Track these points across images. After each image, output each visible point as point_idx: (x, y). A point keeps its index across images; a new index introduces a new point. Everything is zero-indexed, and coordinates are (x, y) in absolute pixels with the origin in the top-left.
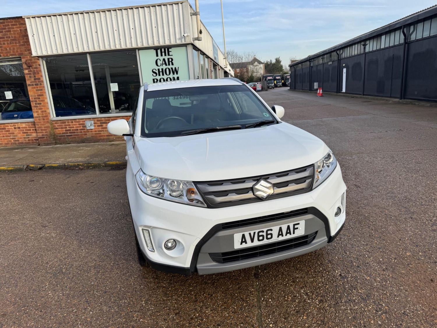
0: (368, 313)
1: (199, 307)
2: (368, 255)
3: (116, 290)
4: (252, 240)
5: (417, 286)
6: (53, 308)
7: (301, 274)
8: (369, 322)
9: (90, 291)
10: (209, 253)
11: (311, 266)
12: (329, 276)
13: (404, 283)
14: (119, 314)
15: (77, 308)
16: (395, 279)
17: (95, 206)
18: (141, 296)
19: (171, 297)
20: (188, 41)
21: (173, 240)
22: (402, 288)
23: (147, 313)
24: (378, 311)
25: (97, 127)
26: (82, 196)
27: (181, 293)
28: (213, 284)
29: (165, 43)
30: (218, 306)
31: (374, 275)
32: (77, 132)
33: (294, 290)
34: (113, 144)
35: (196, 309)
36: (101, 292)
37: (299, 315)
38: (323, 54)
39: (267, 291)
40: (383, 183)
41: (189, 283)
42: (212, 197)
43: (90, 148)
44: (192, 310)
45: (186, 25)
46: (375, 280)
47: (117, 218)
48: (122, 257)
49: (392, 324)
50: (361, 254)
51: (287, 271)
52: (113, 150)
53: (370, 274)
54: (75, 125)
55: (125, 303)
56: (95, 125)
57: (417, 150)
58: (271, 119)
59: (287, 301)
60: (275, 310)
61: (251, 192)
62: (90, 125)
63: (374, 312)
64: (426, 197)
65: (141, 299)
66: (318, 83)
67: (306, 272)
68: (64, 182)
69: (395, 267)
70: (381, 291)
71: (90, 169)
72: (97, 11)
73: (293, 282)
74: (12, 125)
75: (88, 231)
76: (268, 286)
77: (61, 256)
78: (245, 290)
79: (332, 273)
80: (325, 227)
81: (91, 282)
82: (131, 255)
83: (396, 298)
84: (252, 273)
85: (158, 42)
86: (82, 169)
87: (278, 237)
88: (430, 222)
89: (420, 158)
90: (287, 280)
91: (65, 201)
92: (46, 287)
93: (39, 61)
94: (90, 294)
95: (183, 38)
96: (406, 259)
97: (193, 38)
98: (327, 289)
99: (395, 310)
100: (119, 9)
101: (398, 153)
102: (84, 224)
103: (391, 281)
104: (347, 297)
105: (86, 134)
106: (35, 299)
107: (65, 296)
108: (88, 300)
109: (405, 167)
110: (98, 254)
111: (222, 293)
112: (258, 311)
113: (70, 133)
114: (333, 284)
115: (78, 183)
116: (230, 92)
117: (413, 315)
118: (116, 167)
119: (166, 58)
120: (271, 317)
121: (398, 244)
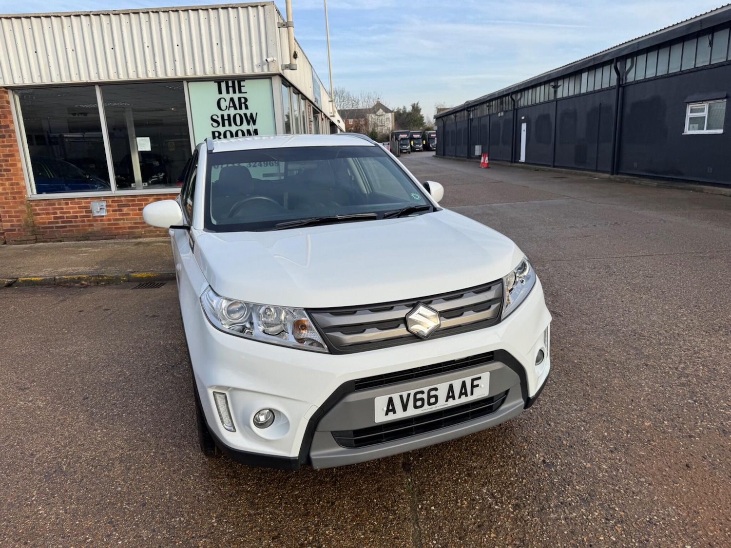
0: (593, 524)
1: (313, 524)
2: (584, 427)
3: (163, 500)
4: (405, 408)
5: (665, 476)
6: (48, 536)
7: (479, 461)
8: (597, 538)
9: (115, 504)
10: (332, 432)
11: (495, 447)
12: (525, 464)
13: (645, 472)
14: (172, 542)
15: (92, 534)
16: (631, 465)
17: (115, 350)
18: (210, 509)
19: (263, 508)
20: (273, 70)
21: (268, 411)
22: (643, 480)
23: (221, 539)
24: (609, 520)
25: (111, 213)
26: (89, 333)
27: (279, 501)
28: (335, 484)
29: (234, 72)
30: (346, 522)
31: (597, 460)
32: (76, 222)
33: (472, 489)
34: (140, 243)
35: (307, 529)
36: (135, 504)
37: (482, 532)
38: (489, 98)
39: (427, 493)
40: (598, 309)
41: (293, 483)
42: (338, 335)
43: (99, 250)
44: (301, 531)
45: (270, 43)
46: (599, 468)
47: (155, 372)
48: (170, 441)
49: (633, 541)
50: (573, 426)
51: (457, 458)
52: (141, 254)
53: (591, 459)
54: (72, 208)
55: (181, 522)
56: (108, 208)
57: (644, 256)
58: (424, 203)
59: (461, 508)
60: (442, 525)
61: (402, 325)
62: (99, 209)
63: (603, 520)
64: (666, 331)
65: (209, 514)
66: (481, 146)
67: (488, 459)
68: (55, 309)
69: (629, 446)
70: (611, 486)
71: (100, 286)
72: (114, 12)
73: (469, 475)
75: (104, 395)
76: (427, 483)
77: (58, 442)
78: (390, 492)
79: (531, 459)
80: (521, 384)
81: (116, 487)
82: (185, 437)
83: (635, 497)
84: (399, 463)
85: (221, 69)
86: (86, 287)
87: (447, 401)
88: (676, 371)
89: (650, 268)
90: (457, 472)
91: (59, 343)
92: (33, 499)
93: (7, 95)
94: (115, 508)
95: (265, 64)
96: (644, 432)
97: (282, 65)
98: (525, 485)
99: (636, 517)
100: (155, 11)
101: (616, 261)
102: (96, 383)
103: (624, 469)
104: (557, 497)
105: (91, 225)
106: (14, 522)
107: (69, 514)
108: (113, 520)
109: (629, 283)
110: (126, 436)
111: (351, 498)
112: (415, 528)
113: (63, 222)
114: (533, 477)
115: (81, 311)
116: (352, 157)
117: (664, 524)
118: (147, 282)
119: (236, 97)
120: (436, 537)
121: (629, 408)
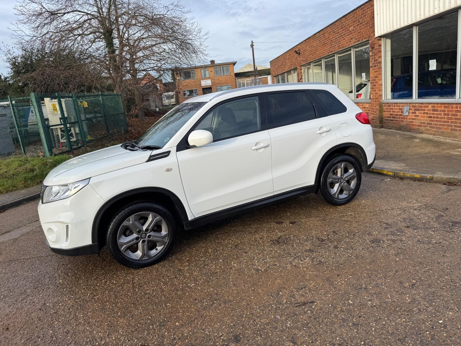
25: (411, 114)
32: (397, 118)
54: (396, 109)
56: (410, 111)
62: (406, 111)
74: (362, 104)
93: (380, 41)
113: (392, 117)
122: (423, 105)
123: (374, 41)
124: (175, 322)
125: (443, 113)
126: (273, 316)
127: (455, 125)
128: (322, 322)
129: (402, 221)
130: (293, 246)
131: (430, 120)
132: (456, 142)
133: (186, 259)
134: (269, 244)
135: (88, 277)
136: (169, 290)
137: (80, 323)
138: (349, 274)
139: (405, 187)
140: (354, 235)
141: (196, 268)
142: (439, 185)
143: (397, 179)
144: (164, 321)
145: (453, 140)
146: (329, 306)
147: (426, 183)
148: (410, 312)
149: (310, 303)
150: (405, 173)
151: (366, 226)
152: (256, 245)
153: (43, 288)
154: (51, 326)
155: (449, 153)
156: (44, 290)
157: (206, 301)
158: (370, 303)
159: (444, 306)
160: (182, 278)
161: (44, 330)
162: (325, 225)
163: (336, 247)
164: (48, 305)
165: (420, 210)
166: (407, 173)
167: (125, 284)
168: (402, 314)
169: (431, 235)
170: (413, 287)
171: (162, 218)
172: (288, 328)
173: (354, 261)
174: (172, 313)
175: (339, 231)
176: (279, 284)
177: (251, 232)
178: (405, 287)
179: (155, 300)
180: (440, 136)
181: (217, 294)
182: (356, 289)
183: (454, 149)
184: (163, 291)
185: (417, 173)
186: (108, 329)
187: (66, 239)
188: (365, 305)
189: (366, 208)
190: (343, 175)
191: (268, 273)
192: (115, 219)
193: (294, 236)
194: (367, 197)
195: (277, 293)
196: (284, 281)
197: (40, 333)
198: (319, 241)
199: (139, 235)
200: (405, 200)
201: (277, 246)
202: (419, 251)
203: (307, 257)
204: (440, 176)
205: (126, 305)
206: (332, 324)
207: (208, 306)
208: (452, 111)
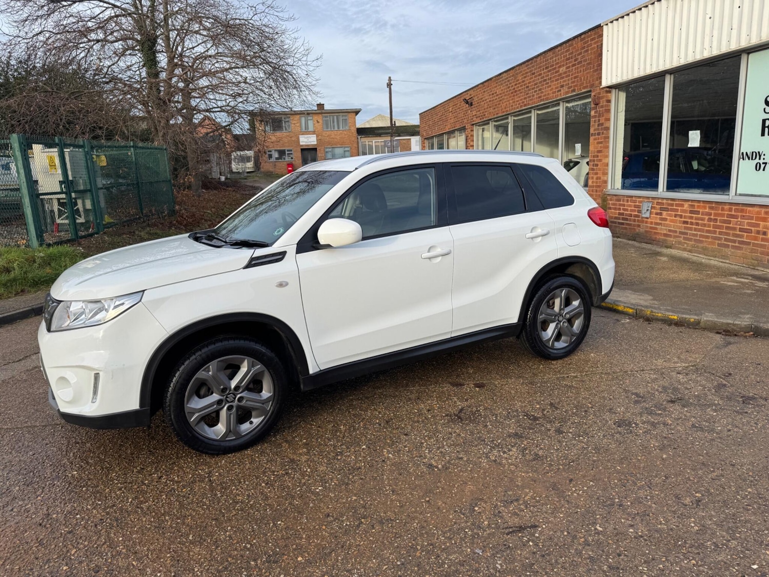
25: (654, 216)
32: (630, 220)
54: (630, 206)
56: (652, 210)
62: (646, 209)
93: (610, 94)
113: (623, 219)
122: (675, 202)
123: (599, 93)
124: (295, 555)
125: (707, 217)
126: (469, 550)
127: (725, 238)
128: (556, 561)
129: (661, 392)
130: (486, 426)
131: (685, 228)
132: (727, 265)
133: (301, 441)
134: (445, 420)
135: (126, 468)
136: (278, 497)
137: (119, 553)
138: (589, 478)
139: (655, 334)
140: (586, 411)
141: (322, 459)
142: (711, 335)
143: (641, 320)
144: (275, 553)
145: (722, 262)
146: (563, 534)
147: (688, 329)
148: (701, 549)
149: (530, 527)
150: (654, 311)
151: (604, 397)
152: (423, 421)
153: (43, 485)
154: (64, 557)
155: (718, 282)
156: (44, 488)
157: (348, 519)
158: (631, 530)
159: (755, 540)
160: (297, 475)
161: (51, 565)
162: (535, 393)
163: (559, 431)
164: (54, 516)
165: (687, 374)
166: (656, 311)
167: (195, 482)
168: (689, 552)
169: (712, 416)
170: (698, 505)
171: (264, 368)
172: (499, 571)
173: (594, 456)
174: (288, 538)
175: (559, 403)
176: (472, 492)
177: (410, 399)
178: (686, 505)
179: (254, 513)
180: (700, 254)
181: (364, 507)
182: (605, 506)
183: (726, 276)
184: (267, 498)
185: (673, 312)
186: (172, 566)
187: (93, 398)
188: (624, 534)
189: (598, 367)
190: (563, 309)
191: (450, 472)
192: (183, 367)
193: (486, 409)
194: (597, 348)
195: (470, 509)
196: (480, 487)
197: (45, 569)
198: (529, 419)
199: (223, 396)
200: (660, 355)
201: (459, 425)
202: (697, 443)
203: (512, 446)
204: (710, 319)
205: (202, 522)
206: (574, 566)
207: (352, 527)
208: (723, 215)
